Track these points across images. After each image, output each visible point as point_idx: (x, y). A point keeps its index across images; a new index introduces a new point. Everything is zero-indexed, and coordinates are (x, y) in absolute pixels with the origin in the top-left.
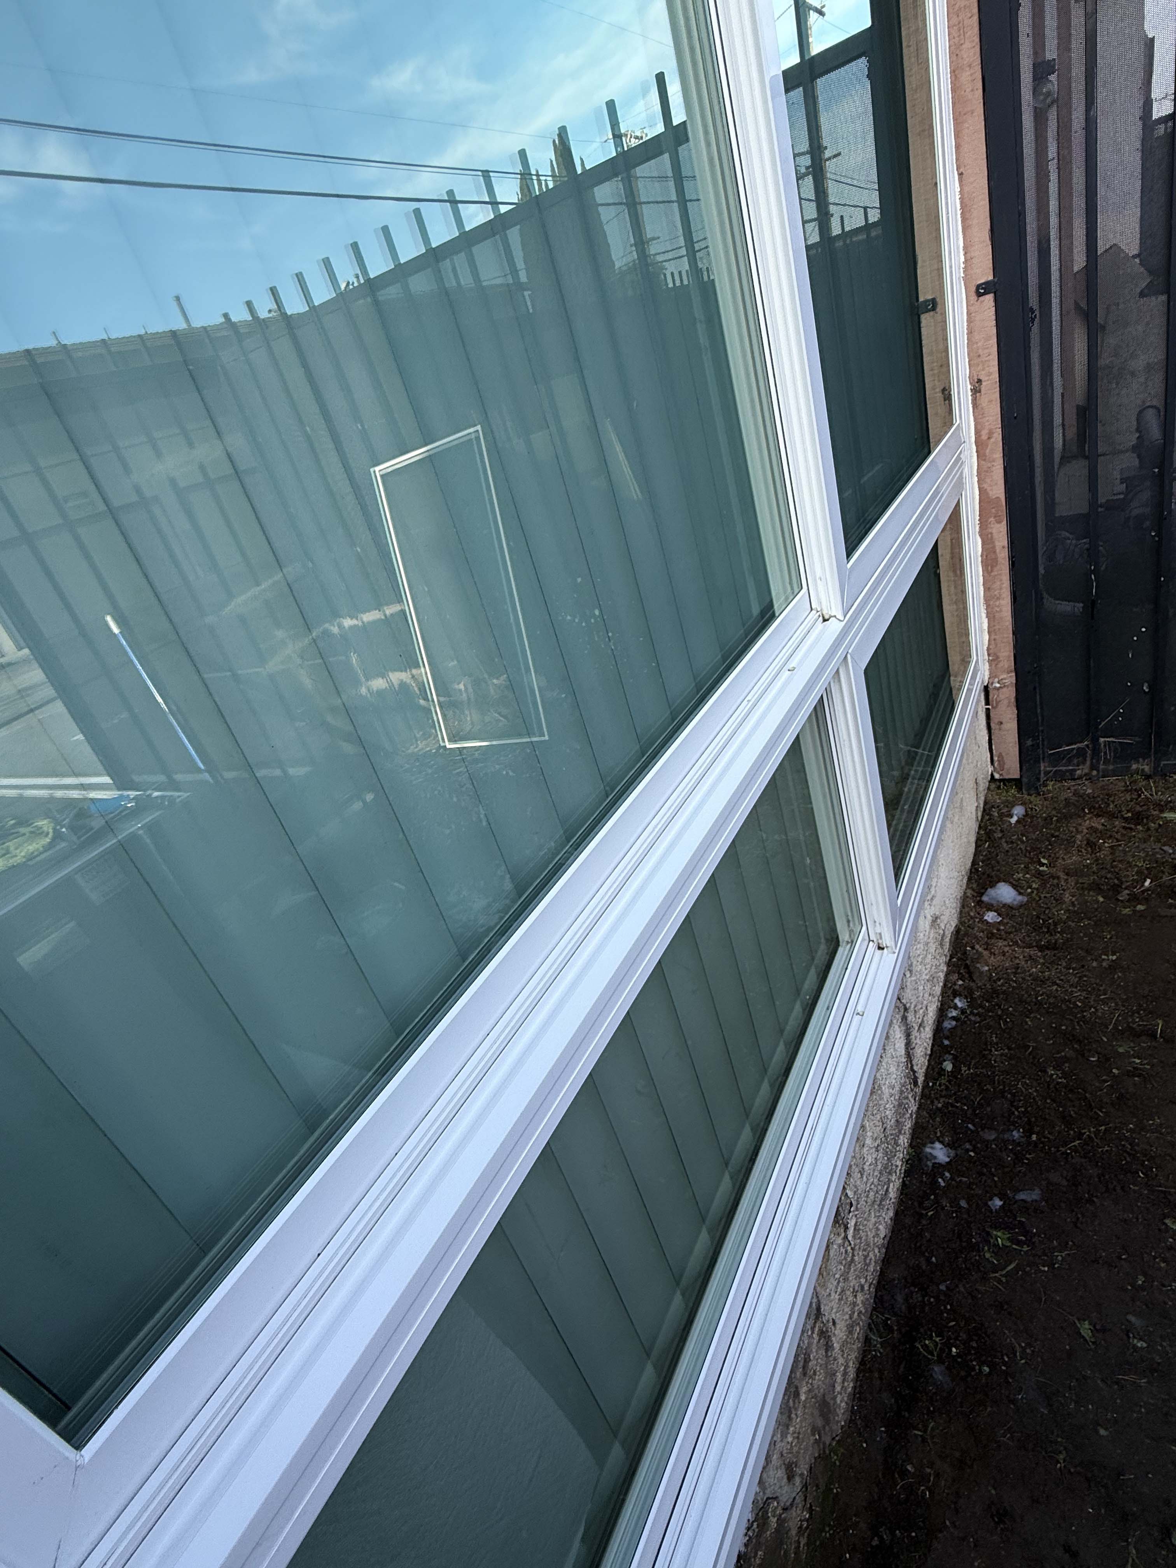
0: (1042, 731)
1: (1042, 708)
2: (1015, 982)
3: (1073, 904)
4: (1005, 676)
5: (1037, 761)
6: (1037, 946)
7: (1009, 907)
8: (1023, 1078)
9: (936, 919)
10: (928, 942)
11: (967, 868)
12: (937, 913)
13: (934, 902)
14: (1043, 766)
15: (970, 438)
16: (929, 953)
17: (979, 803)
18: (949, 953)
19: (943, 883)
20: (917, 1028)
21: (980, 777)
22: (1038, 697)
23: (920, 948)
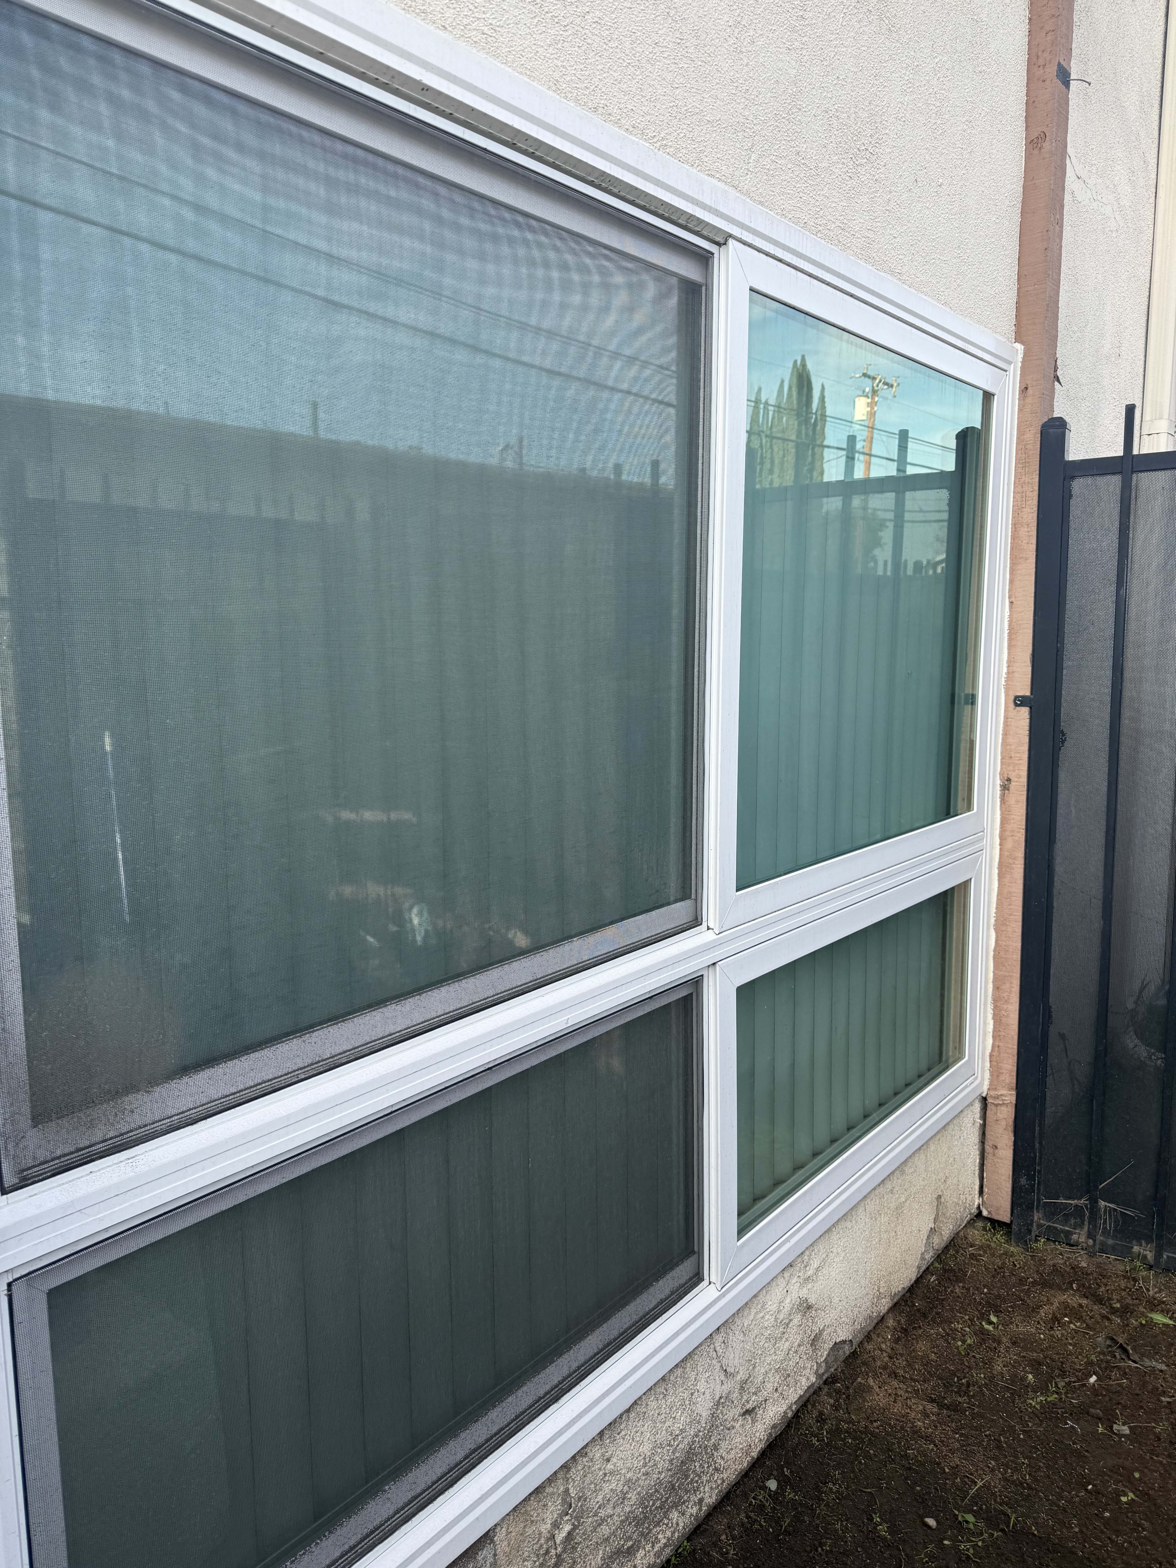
0: (1039, 1172)
1: (1040, 1143)
2: (892, 1428)
4: (1004, 1092)
5: (1030, 1207)
6: (937, 1403)
8: (847, 1519)
9: (809, 1307)
10: (787, 1325)
11: (894, 1290)
12: (812, 1301)
13: (810, 1286)
14: (1037, 1216)
15: (992, 829)
16: (787, 1340)
17: (940, 1228)
18: (828, 1368)
19: (833, 1274)
20: (739, 1410)
21: (950, 1198)
22: (1037, 1129)
23: (769, 1320)
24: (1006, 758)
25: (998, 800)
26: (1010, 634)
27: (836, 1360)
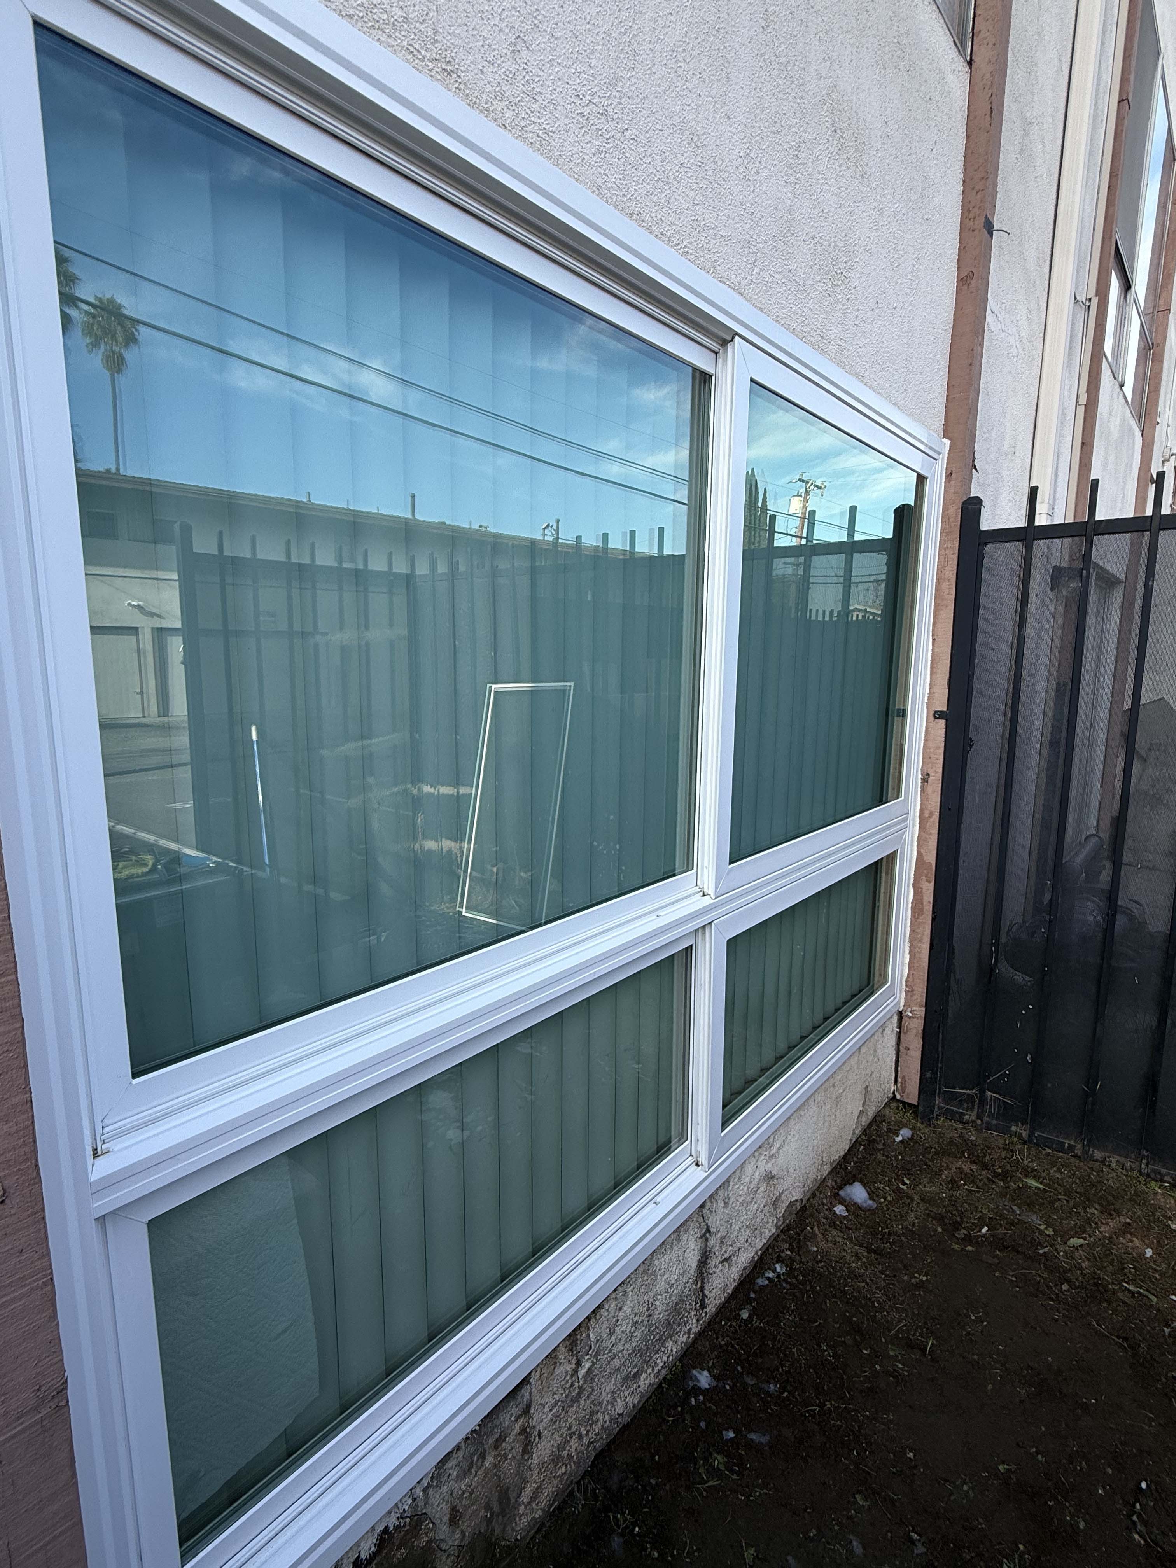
0: (941, 1068)
1: (943, 1047)
2: (833, 1268)
3: (914, 1224)
4: (917, 1008)
5: (933, 1094)
6: (867, 1248)
7: (859, 1207)
8: (801, 1345)
9: (773, 1177)
10: (756, 1192)
11: (833, 1159)
12: (774, 1172)
13: (773, 1161)
14: (938, 1101)
15: (915, 812)
16: (756, 1203)
17: (867, 1110)
18: (785, 1220)
19: (790, 1151)
20: (720, 1259)
21: (873, 1088)
22: (941, 1036)
23: (743, 1190)
24: (926, 758)
25: (919, 790)
26: (932, 663)
27: (791, 1214)
